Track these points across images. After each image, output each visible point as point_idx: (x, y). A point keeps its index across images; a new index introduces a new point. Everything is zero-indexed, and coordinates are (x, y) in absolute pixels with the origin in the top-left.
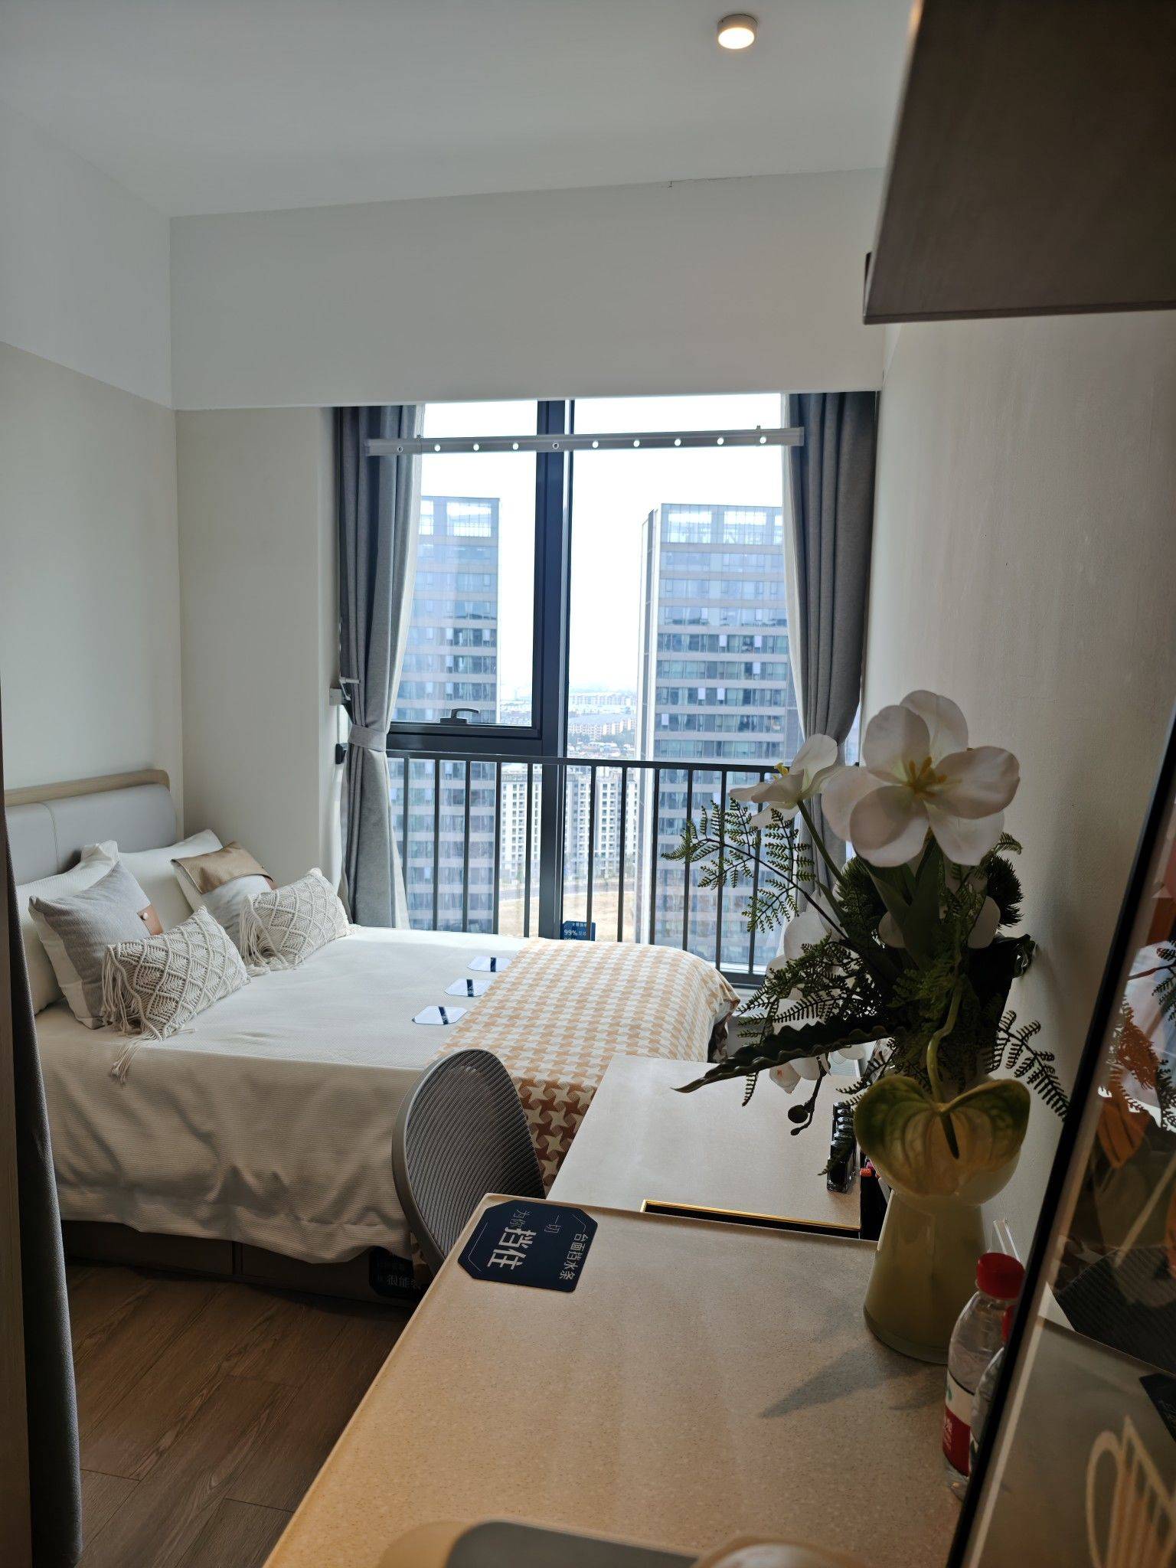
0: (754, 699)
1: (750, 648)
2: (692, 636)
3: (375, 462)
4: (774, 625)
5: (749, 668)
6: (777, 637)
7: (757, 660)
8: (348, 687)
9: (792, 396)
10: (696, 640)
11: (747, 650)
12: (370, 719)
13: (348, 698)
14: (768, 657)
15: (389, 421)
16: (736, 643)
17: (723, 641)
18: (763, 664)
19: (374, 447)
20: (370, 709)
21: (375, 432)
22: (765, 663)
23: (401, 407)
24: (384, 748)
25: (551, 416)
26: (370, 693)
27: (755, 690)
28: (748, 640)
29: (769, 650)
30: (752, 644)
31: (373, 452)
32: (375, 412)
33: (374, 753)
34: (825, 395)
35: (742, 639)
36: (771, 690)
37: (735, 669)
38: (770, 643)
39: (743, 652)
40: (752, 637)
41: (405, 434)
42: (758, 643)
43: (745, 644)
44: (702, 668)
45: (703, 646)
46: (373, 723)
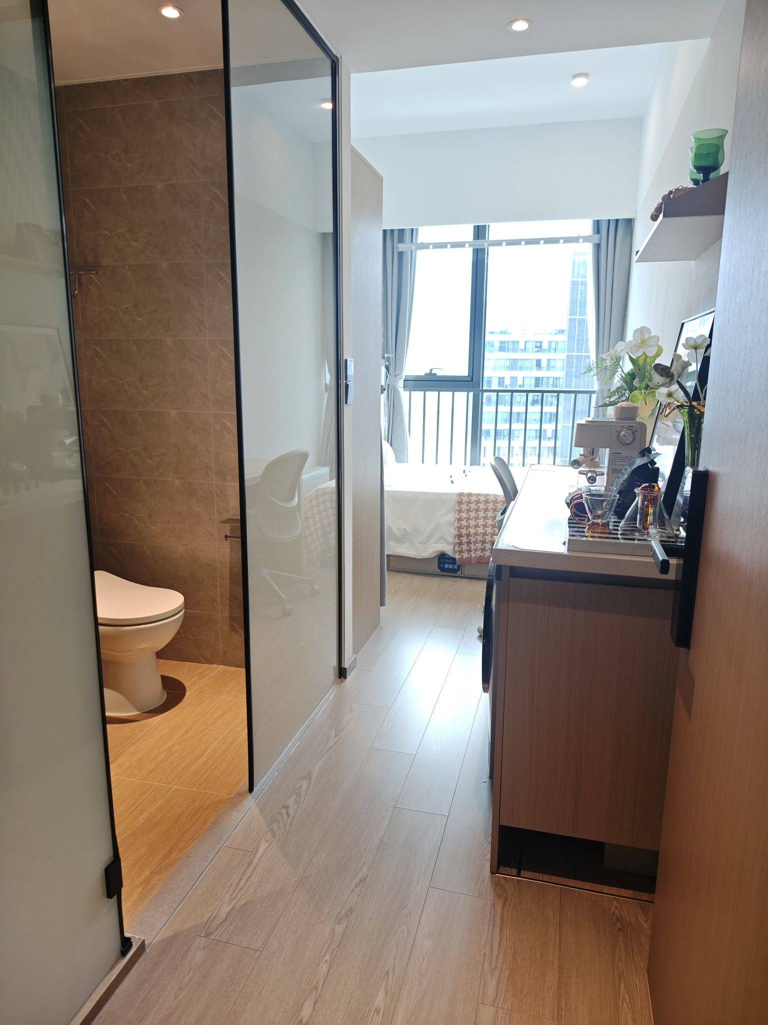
0: (542, 383)
1: (540, 349)
2: (501, 343)
3: (401, 254)
4: (556, 333)
5: (538, 364)
6: (558, 342)
7: (544, 357)
8: (388, 359)
9: (594, 221)
10: (504, 345)
11: (538, 351)
12: (397, 373)
13: (387, 364)
14: (551, 355)
15: (407, 236)
16: (530, 346)
17: (522, 346)
18: (549, 360)
19: (402, 247)
20: (397, 369)
21: (401, 240)
22: (550, 360)
23: (412, 229)
24: (402, 386)
25: (480, 232)
26: (397, 361)
27: (543, 378)
28: (538, 345)
29: (552, 351)
30: (541, 347)
31: (400, 250)
32: (401, 232)
33: (398, 388)
34: (609, 220)
35: (534, 343)
36: (554, 378)
37: (528, 364)
38: (553, 346)
39: (535, 352)
40: (541, 342)
41: (414, 241)
42: (545, 346)
43: (536, 347)
44: (508, 363)
45: (508, 348)
46: (399, 374)
